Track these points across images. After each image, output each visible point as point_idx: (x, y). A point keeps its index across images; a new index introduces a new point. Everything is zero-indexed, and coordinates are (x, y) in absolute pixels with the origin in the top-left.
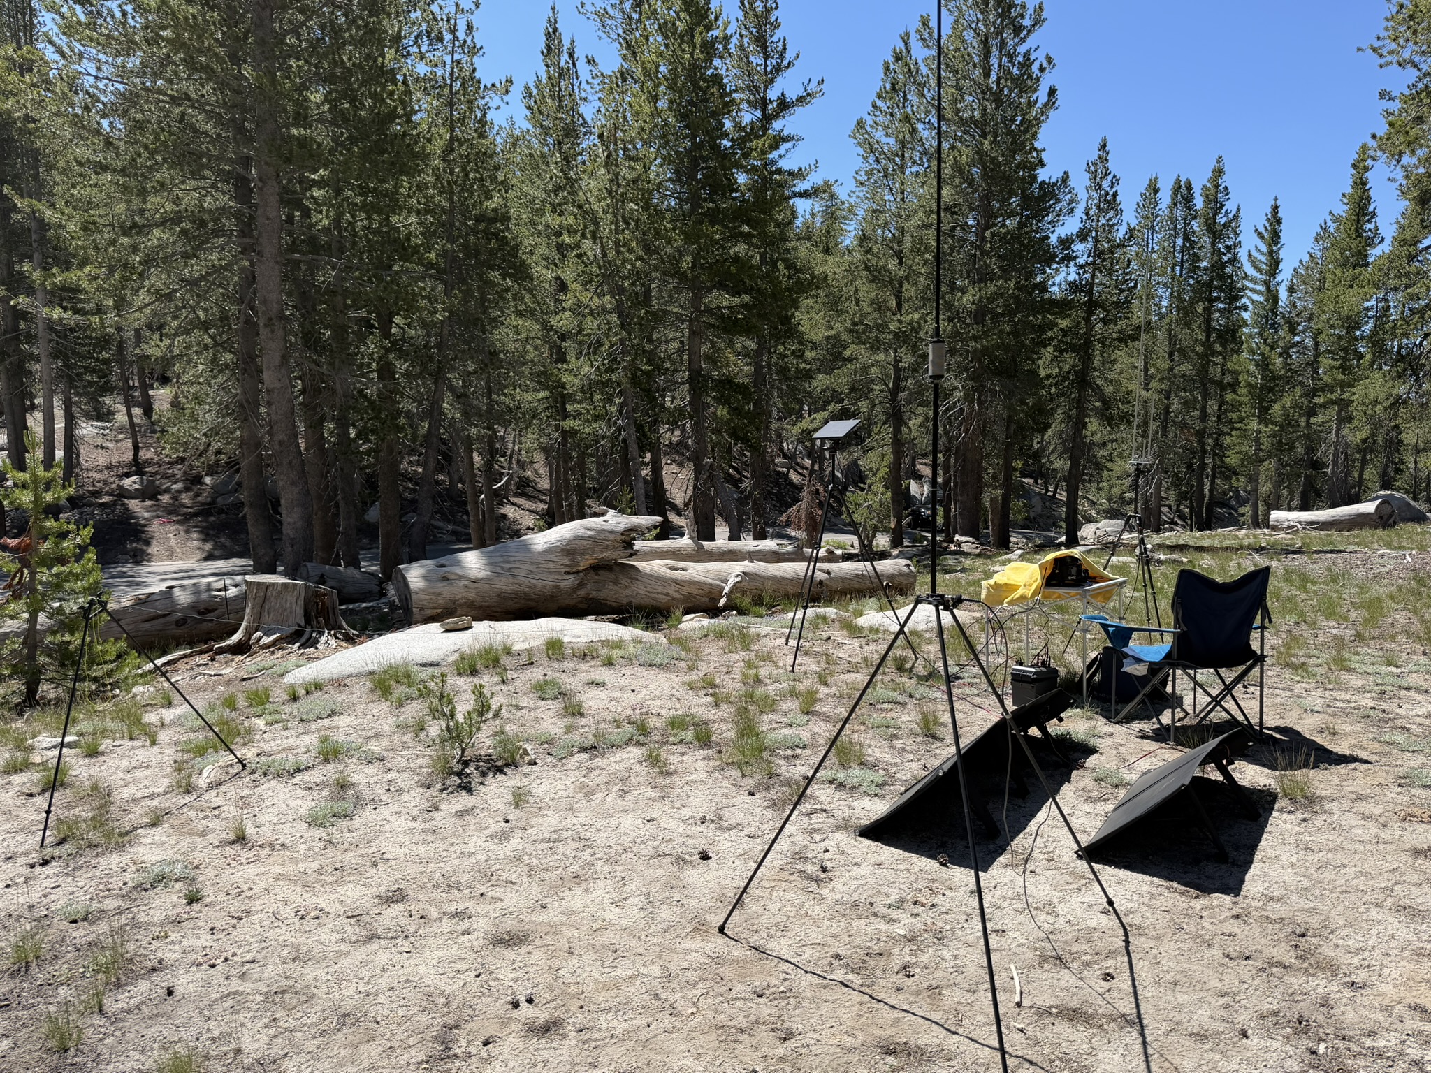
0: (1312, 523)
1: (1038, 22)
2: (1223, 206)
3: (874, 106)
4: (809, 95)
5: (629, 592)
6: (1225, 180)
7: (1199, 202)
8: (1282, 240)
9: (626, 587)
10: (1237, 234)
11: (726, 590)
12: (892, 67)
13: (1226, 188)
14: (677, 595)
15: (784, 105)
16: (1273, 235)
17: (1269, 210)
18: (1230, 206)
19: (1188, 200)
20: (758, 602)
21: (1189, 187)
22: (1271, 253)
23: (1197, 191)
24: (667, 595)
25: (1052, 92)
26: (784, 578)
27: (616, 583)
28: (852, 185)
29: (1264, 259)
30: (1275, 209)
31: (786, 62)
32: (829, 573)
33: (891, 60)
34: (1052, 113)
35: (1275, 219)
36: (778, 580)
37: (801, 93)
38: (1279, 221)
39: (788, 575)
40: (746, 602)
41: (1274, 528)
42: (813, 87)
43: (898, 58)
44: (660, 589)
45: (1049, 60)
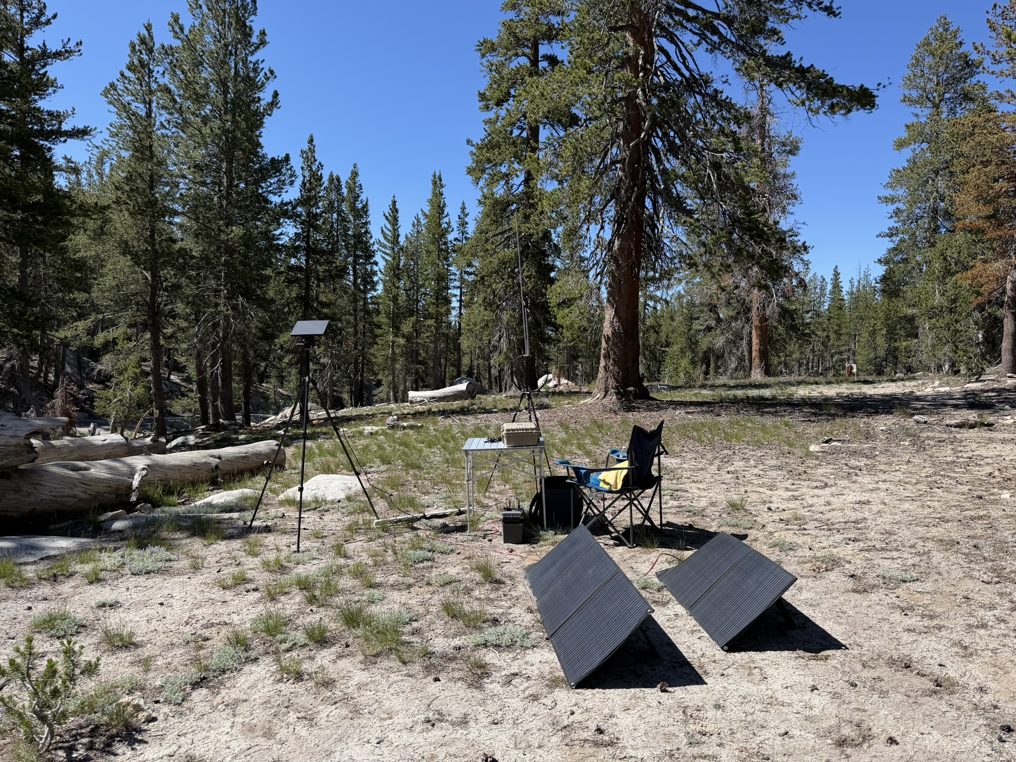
0: (433, 398)
1: (263, 43)
2: (359, 196)
3: (122, 75)
4: (66, 51)
5: (32, 499)
6: (360, 179)
7: (345, 191)
8: (400, 223)
9: (29, 494)
10: (367, 216)
11: (135, 483)
12: (137, 48)
13: (360, 185)
14: (84, 496)
15: (45, 55)
16: (393, 217)
17: (391, 203)
18: (363, 197)
19: (338, 188)
20: (169, 491)
21: (338, 180)
22: (395, 230)
23: (343, 183)
24: (74, 496)
25: (276, 94)
26: (183, 466)
27: (17, 491)
28: (106, 135)
29: (390, 234)
30: (394, 202)
31: (43, 19)
32: (219, 458)
33: (137, 42)
34: (275, 110)
35: (394, 210)
36: (179, 468)
37: (59, 48)
38: (397, 211)
39: (186, 463)
40: (156, 492)
41: (411, 402)
42: (72, 45)
43: (143, 41)
44: (67, 491)
45: (272, 72)
